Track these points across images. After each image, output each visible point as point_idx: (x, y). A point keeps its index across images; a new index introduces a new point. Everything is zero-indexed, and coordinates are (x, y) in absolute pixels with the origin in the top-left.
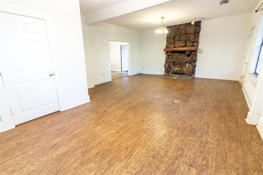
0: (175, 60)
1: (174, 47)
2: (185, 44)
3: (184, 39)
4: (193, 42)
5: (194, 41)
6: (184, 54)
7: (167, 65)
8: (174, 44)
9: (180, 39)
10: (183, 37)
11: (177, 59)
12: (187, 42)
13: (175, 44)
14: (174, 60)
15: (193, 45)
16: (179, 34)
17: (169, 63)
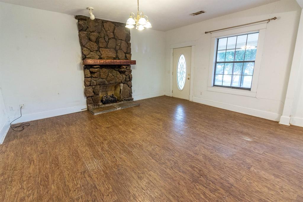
0: (104, 80)
1: (99, 57)
2: (116, 55)
3: (114, 47)
4: (125, 53)
5: (127, 51)
6: (115, 70)
7: (90, 90)
8: (98, 52)
9: (107, 46)
10: (112, 43)
11: (106, 79)
12: (119, 51)
13: (100, 52)
14: (102, 80)
15: (126, 57)
16: (104, 37)
17: (94, 86)
